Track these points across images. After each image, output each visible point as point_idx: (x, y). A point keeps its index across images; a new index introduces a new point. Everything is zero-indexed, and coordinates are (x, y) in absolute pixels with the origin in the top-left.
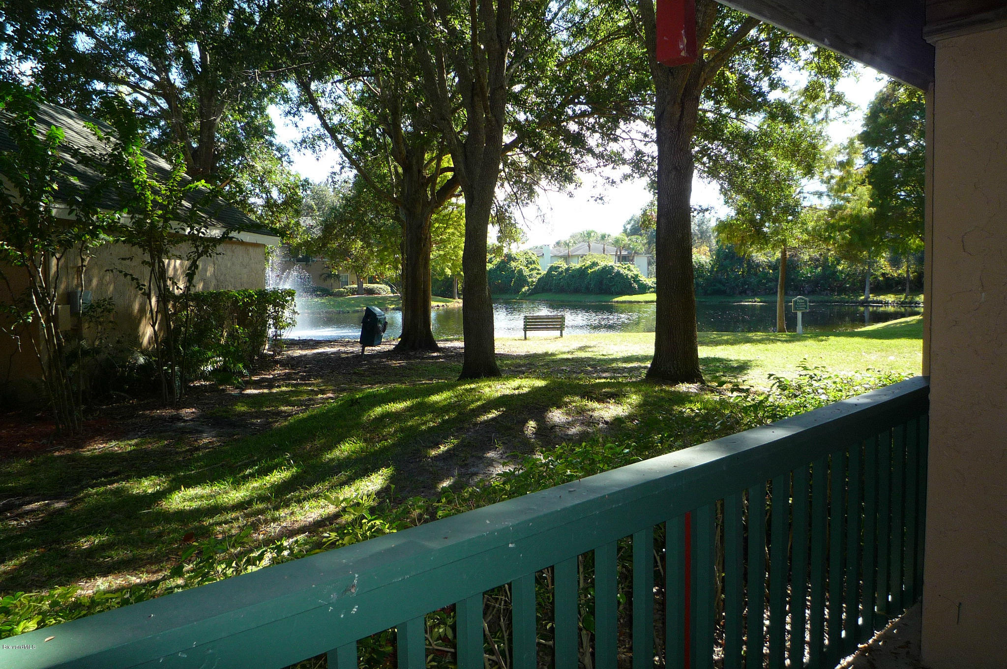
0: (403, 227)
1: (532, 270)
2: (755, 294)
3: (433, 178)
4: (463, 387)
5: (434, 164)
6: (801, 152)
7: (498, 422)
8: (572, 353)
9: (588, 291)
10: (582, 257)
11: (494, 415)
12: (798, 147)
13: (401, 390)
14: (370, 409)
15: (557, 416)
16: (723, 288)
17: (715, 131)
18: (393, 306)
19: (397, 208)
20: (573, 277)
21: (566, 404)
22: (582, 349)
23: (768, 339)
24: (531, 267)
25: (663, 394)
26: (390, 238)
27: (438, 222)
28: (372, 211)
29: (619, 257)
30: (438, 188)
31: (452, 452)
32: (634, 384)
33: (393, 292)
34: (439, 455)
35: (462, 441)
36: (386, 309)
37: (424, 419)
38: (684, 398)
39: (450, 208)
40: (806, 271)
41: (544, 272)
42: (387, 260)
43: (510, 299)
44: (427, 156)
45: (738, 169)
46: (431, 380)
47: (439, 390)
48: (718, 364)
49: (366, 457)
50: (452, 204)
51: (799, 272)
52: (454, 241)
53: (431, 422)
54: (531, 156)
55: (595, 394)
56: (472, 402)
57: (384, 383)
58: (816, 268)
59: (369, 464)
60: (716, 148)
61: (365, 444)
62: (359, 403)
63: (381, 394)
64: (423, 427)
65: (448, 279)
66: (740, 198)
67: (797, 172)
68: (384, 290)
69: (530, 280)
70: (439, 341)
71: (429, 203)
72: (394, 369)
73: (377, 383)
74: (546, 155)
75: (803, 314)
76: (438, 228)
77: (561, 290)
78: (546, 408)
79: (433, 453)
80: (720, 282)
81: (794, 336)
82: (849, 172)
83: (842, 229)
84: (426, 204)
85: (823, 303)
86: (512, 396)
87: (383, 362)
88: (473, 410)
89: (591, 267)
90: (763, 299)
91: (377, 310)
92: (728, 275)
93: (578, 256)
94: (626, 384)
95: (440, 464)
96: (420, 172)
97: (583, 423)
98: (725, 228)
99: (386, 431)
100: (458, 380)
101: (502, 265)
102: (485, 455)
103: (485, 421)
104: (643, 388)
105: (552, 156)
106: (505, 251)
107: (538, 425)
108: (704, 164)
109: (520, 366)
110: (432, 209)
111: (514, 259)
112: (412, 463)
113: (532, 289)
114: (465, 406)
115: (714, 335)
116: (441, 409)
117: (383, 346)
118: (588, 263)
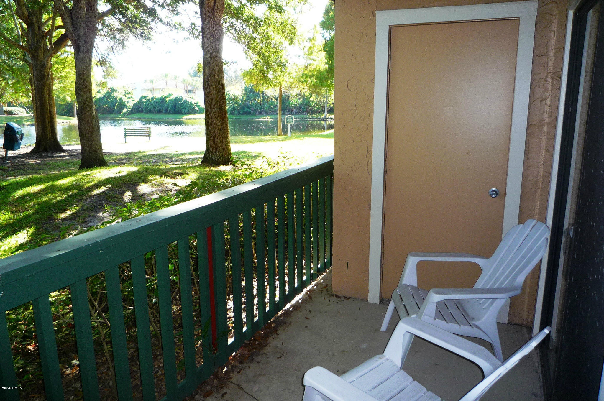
0: (30, 67)
1: (129, 98)
2: (267, 114)
3: (50, 33)
4: (81, 174)
5: (50, 22)
6: (287, 31)
7: (106, 194)
8: (157, 150)
9: (167, 112)
10: (162, 90)
11: (103, 190)
12: (285, 27)
13: (36, 178)
14: (14, 192)
15: (144, 188)
16: (249, 110)
17: (237, 14)
18: (29, 123)
19: (24, 53)
20: (157, 103)
21: (151, 181)
22: (163, 148)
23: (273, 140)
24: (128, 96)
25: (211, 172)
26: (21, 74)
27: (57, 64)
28: (4, 54)
29: (186, 91)
30: (54, 39)
31: (75, 215)
32: (193, 167)
33: (27, 113)
34: (67, 217)
35: (82, 207)
36: (24, 125)
37: (55, 195)
38: (223, 174)
39: (66, 55)
40: (294, 101)
41: (137, 99)
42: (20, 90)
43: (115, 117)
44: (45, 17)
45: (253, 39)
46: (60, 171)
47: (65, 176)
48: (244, 154)
49: (13, 223)
50: (67, 52)
51: (290, 101)
52: (70, 77)
53: (60, 197)
54: (121, 22)
55: (169, 174)
56: (88, 182)
57: (25, 175)
58: (300, 99)
59: (16, 226)
60: (239, 24)
61: (12, 215)
62: (6, 188)
63: (22, 181)
64: (54, 201)
65: (69, 104)
66: (255, 57)
67: (286, 43)
68: (20, 112)
69: (128, 105)
70: (64, 145)
71: (48, 50)
72: (31, 165)
73: (19, 175)
74: (131, 22)
75: (291, 125)
76: (58, 68)
77: (150, 111)
78: (138, 184)
79: (62, 216)
80: (247, 107)
81: (286, 138)
82: (313, 44)
83: (311, 77)
84: (46, 51)
85: (303, 119)
86: (115, 178)
87: (22, 161)
88: (89, 188)
89: (168, 97)
90: (272, 117)
91: (15, 125)
92: (252, 103)
93: (159, 89)
94: (189, 167)
95: (68, 223)
96: (39, 27)
97: (162, 191)
98: (247, 74)
99: (27, 205)
100: (78, 170)
101: (107, 95)
102: (98, 215)
103: (97, 195)
104: (199, 169)
105: (136, 22)
106: (109, 85)
107: (133, 194)
108: (232, 34)
109: (122, 159)
110: (51, 55)
111: (116, 91)
112: (47, 224)
113: (130, 111)
114: (83, 186)
115: (243, 138)
116: (66, 188)
117: (22, 150)
118: (166, 94)
